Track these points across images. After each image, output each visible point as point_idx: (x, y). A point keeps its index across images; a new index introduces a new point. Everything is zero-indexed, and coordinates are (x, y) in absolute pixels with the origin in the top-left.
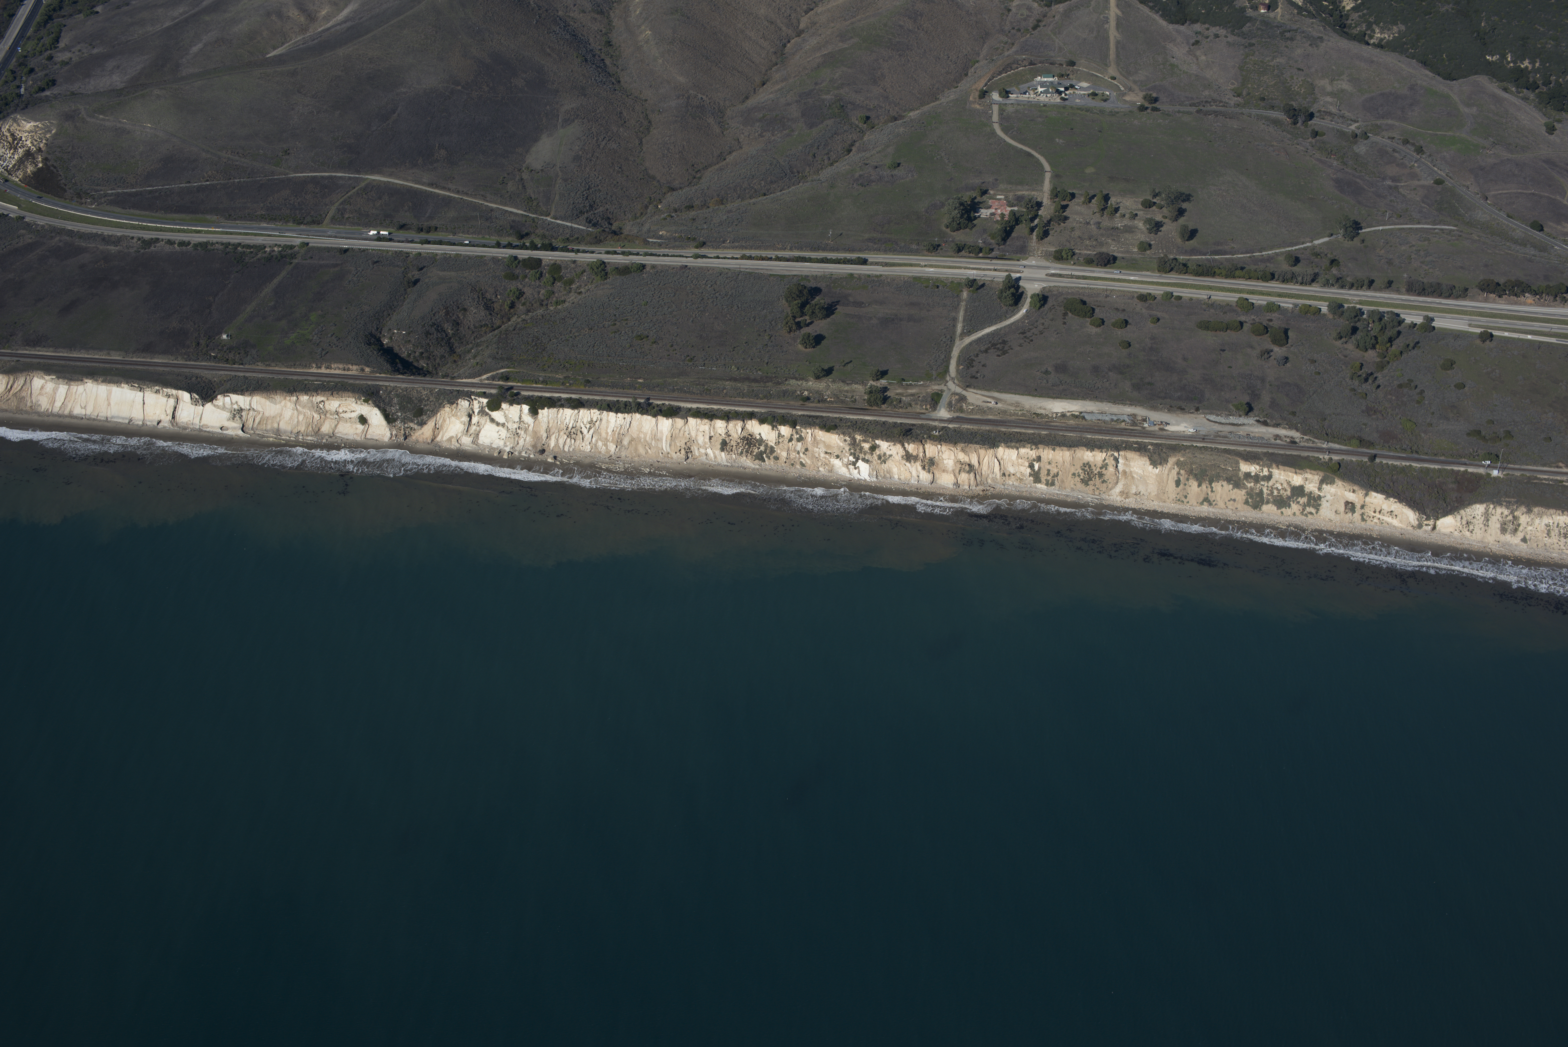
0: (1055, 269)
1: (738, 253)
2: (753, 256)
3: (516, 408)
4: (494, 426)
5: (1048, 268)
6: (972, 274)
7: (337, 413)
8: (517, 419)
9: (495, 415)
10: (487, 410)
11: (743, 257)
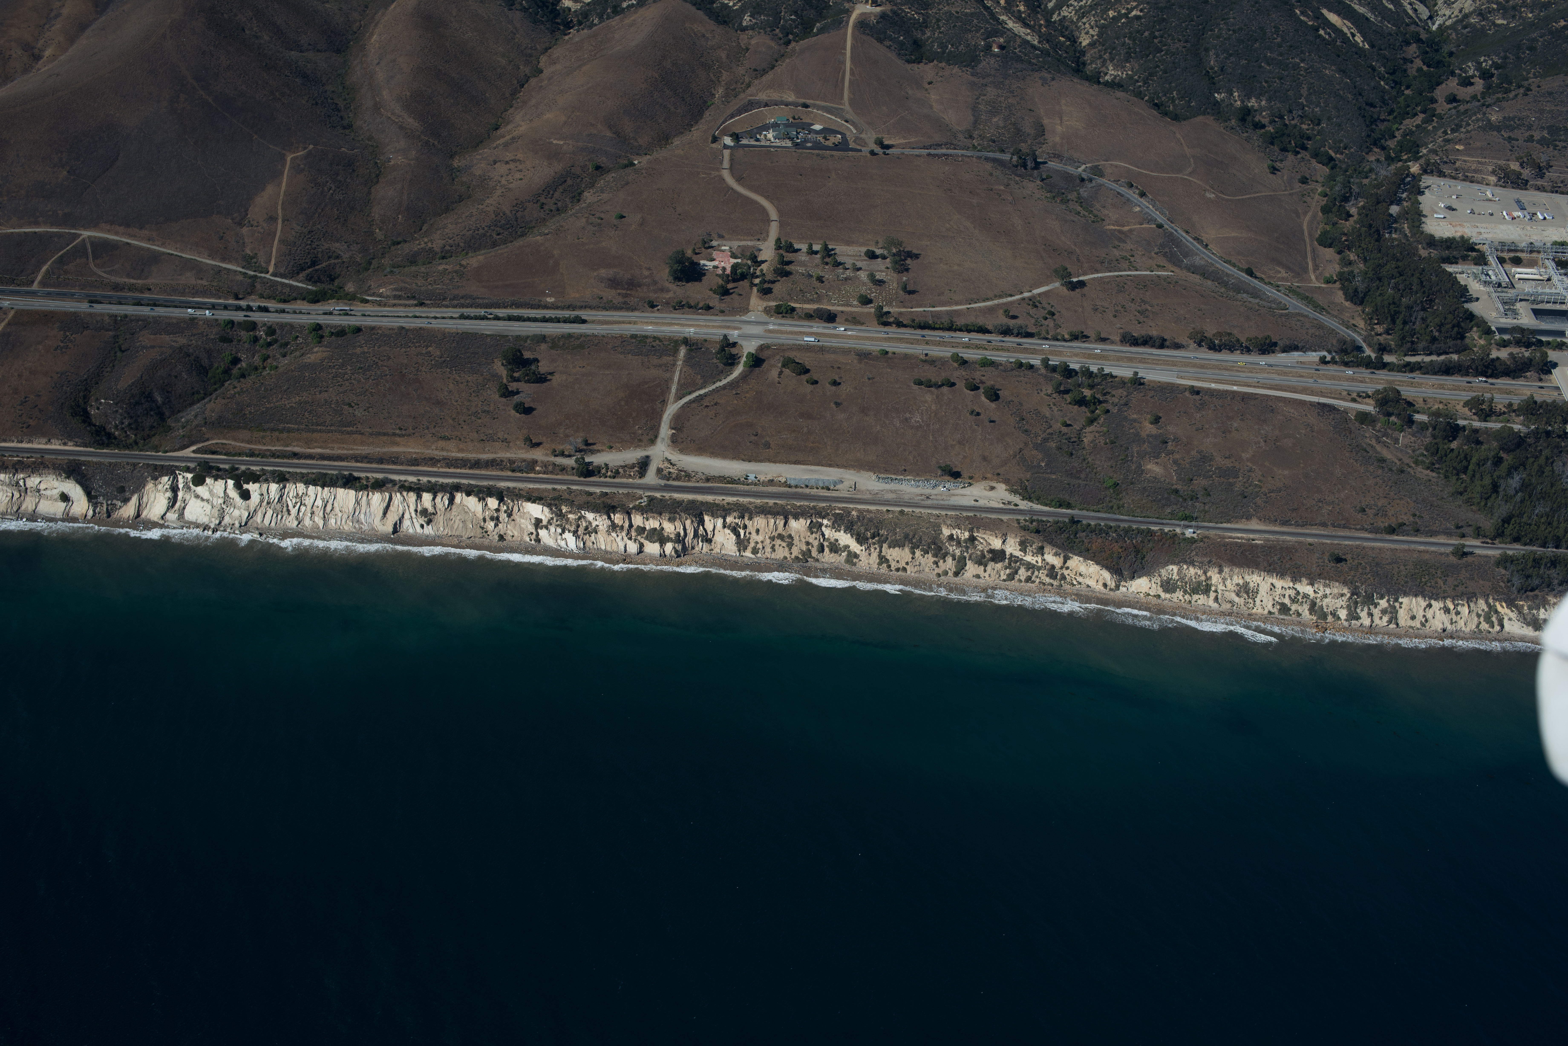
0: (774, 324)
1: (456, 312)
2: (472, 315)
3: (220, 483)
4: (199, 501)
5: (767, 323)
6: (690, 331)
7: (39, 491)
8: (222, 495)
9: (200, 490)
10: (191, 485)
11: (463, 317)
